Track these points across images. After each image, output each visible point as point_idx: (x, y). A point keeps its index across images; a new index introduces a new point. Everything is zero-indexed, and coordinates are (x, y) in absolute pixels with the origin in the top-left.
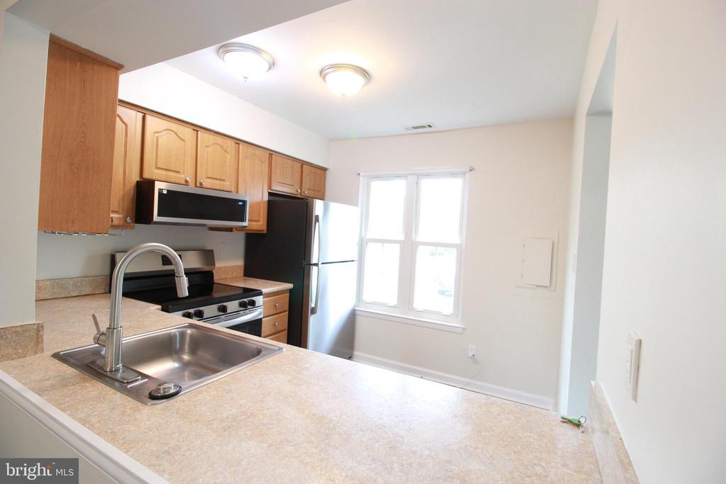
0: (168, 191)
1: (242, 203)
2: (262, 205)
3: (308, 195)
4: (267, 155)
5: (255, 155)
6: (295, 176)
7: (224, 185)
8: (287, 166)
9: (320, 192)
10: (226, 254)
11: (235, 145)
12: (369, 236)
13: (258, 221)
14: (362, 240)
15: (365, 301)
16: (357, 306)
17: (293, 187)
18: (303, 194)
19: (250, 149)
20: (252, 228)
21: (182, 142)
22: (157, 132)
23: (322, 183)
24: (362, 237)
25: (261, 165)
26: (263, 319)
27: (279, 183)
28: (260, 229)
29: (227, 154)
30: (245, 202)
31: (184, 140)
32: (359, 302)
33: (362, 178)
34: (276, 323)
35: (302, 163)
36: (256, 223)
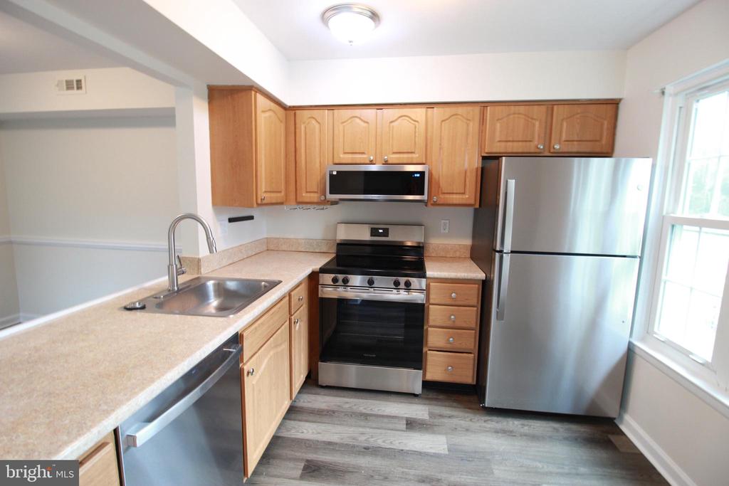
0: (338, 172)
1: (418, 175)
2: (468, 174)
3: (566, 150)
4: (477, 109)
5: (456, 115)
6: (534, 125)
7: (412, 158)
8: (516, 116)
9: (600, 141)
10: (447, 231)
11: (427, 111)
12: (679, 214)
13: (462, 193)
14: (662, 219)
15: (656, 333)
16: (643, 340)
17: (528, 143)
18: (552, 150)
19: (449, 111)
20: (451, 202)
21: (365, 125)
22: (343, 123)
23: (605, 126)
24: (664, 213)
25: (468, 125)
26: (430, 306)
27: (500, 141)
28: (464, 202)
29: (416, 123)
30: (422, 173)
31: (367, 123)
32: (647, 332)
33: (671, 99)
34: (452, 315)
35: (551, 105)
36: (458, 196)
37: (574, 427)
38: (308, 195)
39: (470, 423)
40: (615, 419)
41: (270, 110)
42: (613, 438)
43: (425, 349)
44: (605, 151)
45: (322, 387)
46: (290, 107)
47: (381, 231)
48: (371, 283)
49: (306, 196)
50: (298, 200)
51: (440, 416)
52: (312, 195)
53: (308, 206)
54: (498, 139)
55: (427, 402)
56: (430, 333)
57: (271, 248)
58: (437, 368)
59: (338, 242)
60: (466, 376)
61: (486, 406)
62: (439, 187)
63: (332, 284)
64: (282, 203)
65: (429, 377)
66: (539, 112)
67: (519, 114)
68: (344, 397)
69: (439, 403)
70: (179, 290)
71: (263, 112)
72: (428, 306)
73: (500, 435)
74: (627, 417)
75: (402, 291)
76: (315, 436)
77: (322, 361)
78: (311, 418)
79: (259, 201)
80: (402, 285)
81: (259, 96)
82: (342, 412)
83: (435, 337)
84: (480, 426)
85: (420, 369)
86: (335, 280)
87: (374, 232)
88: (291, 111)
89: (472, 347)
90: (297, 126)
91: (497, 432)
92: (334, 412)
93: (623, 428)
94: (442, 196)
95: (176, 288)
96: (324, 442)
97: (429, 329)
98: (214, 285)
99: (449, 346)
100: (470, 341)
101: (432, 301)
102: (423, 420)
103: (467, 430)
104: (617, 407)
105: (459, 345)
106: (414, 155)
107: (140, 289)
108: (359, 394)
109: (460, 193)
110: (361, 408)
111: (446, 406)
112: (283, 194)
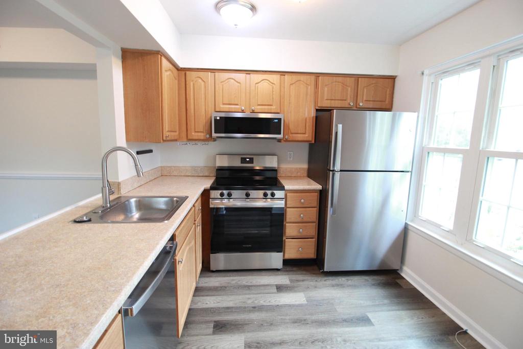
0: (220, 117)
1: (277, 121)
2: (308, 120)
3: (366, 106)
4: (313, 78)
5: (300, 80)
6: (347, 90)
7: (271, 109)
8: (337, 83)
9: (385, 101)
10: (292, 159)
11: (281, 77)
12: (431, 146)
13: (304, 134)
14: (422, 149)
15: (420, 216)
16: (412, 221)
17: (344, 101)
18: (358, 106)
19: (295, 77)
20: (297, 139)
21: (238, 84)
22: (222, 82)
23: (388, 92)
24: (424, 145)
25: (307, 88)
26: (287, 209)
27: (327, 100)
28: (305, 139)
29: (273, 85)
30: (280, 120)
31: (239, 83)
32: (415, 216)
33: (427, 77)
34: (301, 214)
35: (357, 77)
36: (301, 135)
37: (376, 277)
38: (197, 134)
39: (317, 283)
40: (398, 270)
41: (170, 70)
42: (398, 281)
43: (284, 238)
44: (387, 108)
45: (213, 272)
46: (181, 68)
47: (248, 160)
48: (248, 195)
49: (194, 135)
50: (189, 137)
51: (297, 281)
52: (200, 134)
53: (197, 142)
54: (325, 98)
55: (287, 273)
56: (287, 227)
57: (164, 174)
58: (293, 249)
59: (217, 168)
60: (310, 253)
61: (325, 270)
62: (289, 129)
63: (220, 197)
64: (176, 140)
65: (287, 256)
66: (350, 81)
67: (338, 82)
68: (230, 276)
69: (295, 273)
70: (111, 206)
71: (166, 71)
72: (286, 210)
73: (335, 287)
74: (405, 268)
75: (269, 200)
76: (216, 305)
77: (212, 253)
78: (210, 293)
79: (165, 139)
80: (269, 196)
81: (163, 59)
82: (231, 286)
83: (290, 229)
84: (323, 284)
85: (281, 252)
86: (222, 195)
87: (243, 160)
88: (183, 72)
89: (314, 234)
90: (187, 83)
91: (333, 286)
92: (225, 287)
93: (403, 275)
94: (291, 135)
95: (109, 205)
96: (224, 308)
97: (287, 224)
98: (136, 201)
99: (299, 234)
100: (312, 230)
101: (288, 206)
102: (287, 285)
103: (316, 287)
104: (399, 263)
105: (305, 234)
106: (272, 107)
107: (76, 207)
108: (240, 273)
109: (302, 133)
110: (244, 283)
111: (298, 274)
112: (177, 133)
